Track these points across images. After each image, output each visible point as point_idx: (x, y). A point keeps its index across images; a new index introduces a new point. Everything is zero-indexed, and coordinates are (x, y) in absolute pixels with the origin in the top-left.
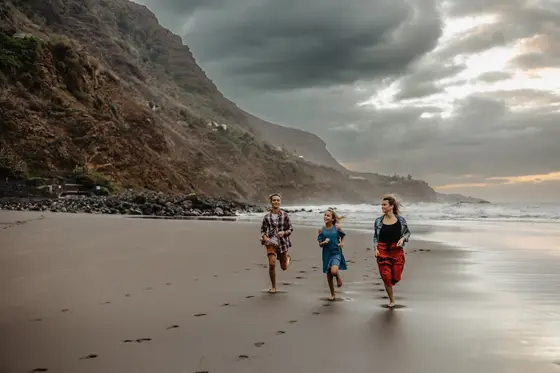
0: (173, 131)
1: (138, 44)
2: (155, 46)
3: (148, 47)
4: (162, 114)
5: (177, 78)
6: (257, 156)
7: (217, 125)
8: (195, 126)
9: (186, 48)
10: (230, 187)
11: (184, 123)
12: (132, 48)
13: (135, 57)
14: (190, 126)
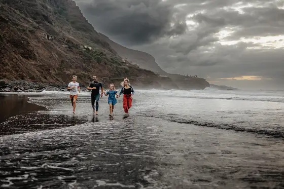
0: (59, 49)
1: (52, 5)
2: (62, 6)
3: (58, 7)
4: (54, 41)
5: (73, 23)
6: (106, 64)
7: (86, 47)
8: (72, 47)
9: (78, 8)
10: (87, 79)
11: (66, 46)
12: (49, 7)
13: (50, 12)
14: (69, 48)
